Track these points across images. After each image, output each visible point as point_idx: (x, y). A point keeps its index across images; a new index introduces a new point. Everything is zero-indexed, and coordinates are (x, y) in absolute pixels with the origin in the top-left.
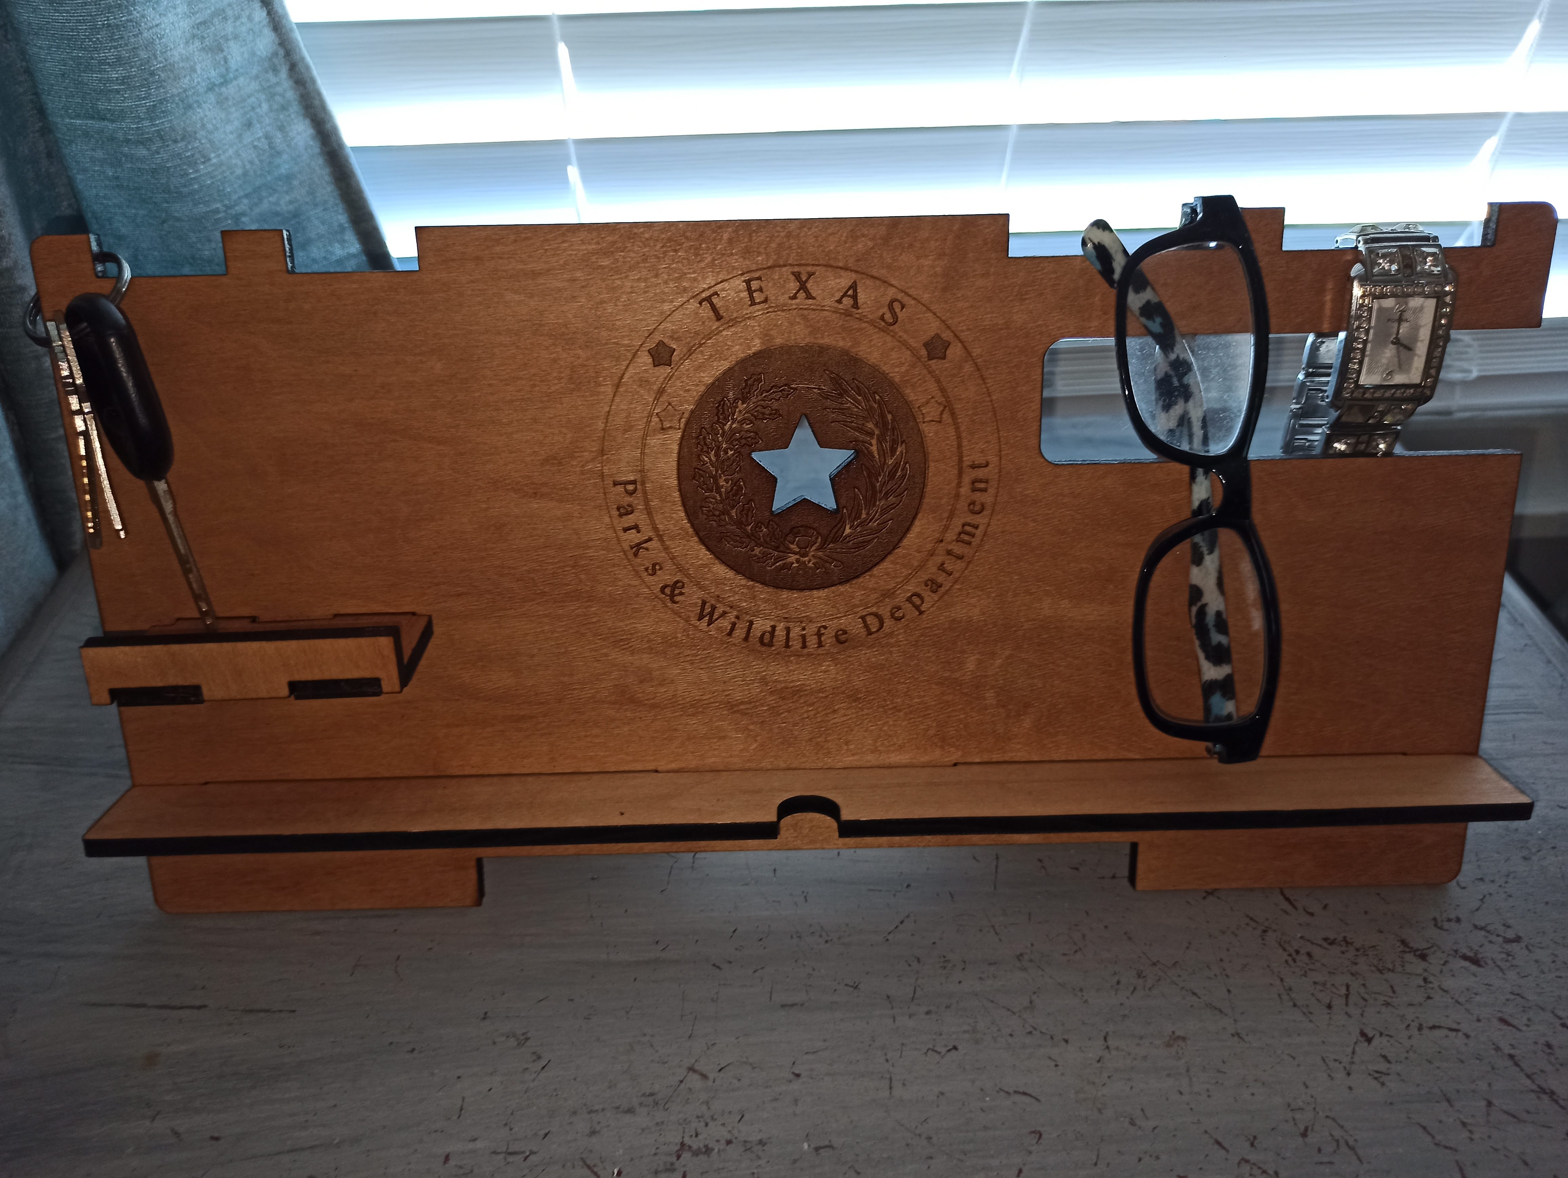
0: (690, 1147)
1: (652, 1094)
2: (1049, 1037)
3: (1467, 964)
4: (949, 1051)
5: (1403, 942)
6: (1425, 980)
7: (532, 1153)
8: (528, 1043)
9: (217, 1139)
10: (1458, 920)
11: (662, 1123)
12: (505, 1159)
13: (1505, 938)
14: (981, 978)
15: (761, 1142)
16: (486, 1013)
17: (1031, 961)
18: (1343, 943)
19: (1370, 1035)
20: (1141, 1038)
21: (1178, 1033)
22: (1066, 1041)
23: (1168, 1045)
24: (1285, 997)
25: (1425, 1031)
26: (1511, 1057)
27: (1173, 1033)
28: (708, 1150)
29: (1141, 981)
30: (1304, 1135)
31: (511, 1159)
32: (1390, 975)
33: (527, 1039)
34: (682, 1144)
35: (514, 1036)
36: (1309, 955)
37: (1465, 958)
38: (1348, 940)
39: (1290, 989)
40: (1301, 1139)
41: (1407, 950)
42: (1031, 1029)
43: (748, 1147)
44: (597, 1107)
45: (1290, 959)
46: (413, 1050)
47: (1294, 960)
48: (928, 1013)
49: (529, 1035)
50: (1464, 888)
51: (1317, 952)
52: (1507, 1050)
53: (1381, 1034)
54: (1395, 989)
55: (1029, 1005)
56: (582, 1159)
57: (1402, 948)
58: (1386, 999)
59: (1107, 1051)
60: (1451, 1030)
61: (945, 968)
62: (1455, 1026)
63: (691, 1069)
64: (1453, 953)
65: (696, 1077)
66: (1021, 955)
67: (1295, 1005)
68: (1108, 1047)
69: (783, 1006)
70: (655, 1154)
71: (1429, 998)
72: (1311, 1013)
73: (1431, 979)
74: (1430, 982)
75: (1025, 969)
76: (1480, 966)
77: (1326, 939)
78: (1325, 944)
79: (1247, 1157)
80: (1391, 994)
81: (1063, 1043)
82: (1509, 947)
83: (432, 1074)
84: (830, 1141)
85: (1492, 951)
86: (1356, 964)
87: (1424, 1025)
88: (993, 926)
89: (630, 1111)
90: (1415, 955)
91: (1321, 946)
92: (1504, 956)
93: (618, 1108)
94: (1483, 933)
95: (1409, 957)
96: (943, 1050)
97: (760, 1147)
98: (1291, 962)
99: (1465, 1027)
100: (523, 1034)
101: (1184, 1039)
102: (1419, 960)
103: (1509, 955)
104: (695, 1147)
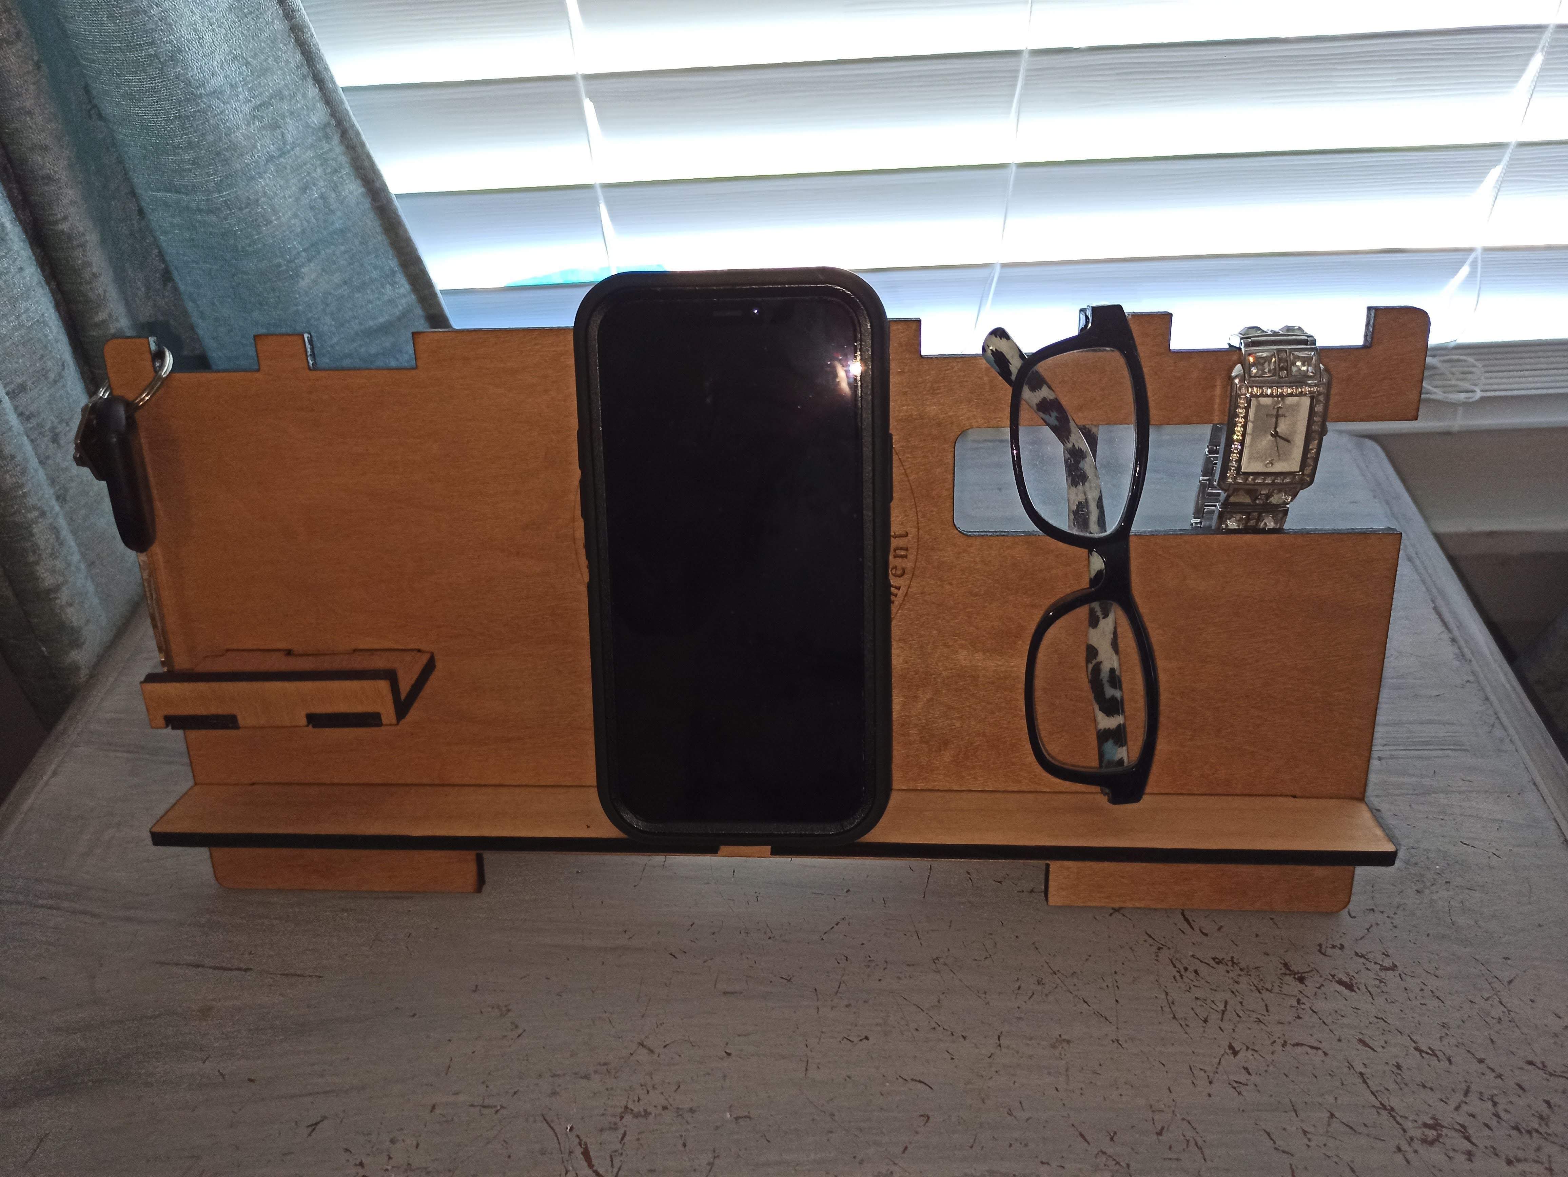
0: (632, 1110)
1: (606, 1064)
2: (950, 1033)
3: (1341, 989)
4: (861, 1040)
5: (1286, 965)
6: (1299, 1001)
7: (502, 1107)
8: (510, 1014)
9: (252, 1081)
10: (1342, 947)
11: (612, 1089)
12: (480, 1110)
13: (1381, 966)
14: (899, 978)
15: (691, 1110)
16: (477, 986)
17: (945, 964)
18: (1230, 963)
19: (1237, 1049)
20: (1031, 1039)
21: (1063, 1037)
22: (964, 1038)
23: (1053, 1046)
24: (1167, 1009)
25: (1289, 1048)
26: (1362, 1074)
27: (1060, 1036)
28: (646, 1114)
29: (1040, 987)
30: (1159, 1134)
31: (485, 1111)
32: (1266, 995)
33: (509, 1011)
34: (626, 1107)
35: (498, 1007)
36: (1196, 972)
37: (1340, 982)
38: (1235, 961)
39: (1173, 1003)
40: (1155, 1137)
41: (1288, 972)
42: (934, 1025)
43: (680, 1113)
44: (559, 1072)
45: (1177, 975)
46: (415, 1015)
47: (1181, 977)
48: (847, 1006)
49: (510, 1007)
50: (1355, 917)
51: (1203, 969)
52: (1360, 1068)
53: (1248, 1048)
54: (1269, 1008)
55: (937, 1003)
56: (543, 1115)
57: (1284, 970)
58: (1259, 1016)
59: (999, 1048)
60: (1312, 1047)
61: (869, 966)
62: (1316, 1044)
63: (641, 1044)
64: (1331, 978)
65: (645, 1051)
66: (937, 958)
67: (1174, 1017)
68: (1000, 1046)
69: (725, 993)
70: (603, 1115)
71: (1299, 1017)
72: (1187, 1025)
73: (1304, 1000)
74: (1303, 1003)
75: (938, 972)
76: (1353, 991)
77: (1214, 959)
78: (1212, 963)
79: (1104, 1150)
80: (1265, 1013)
81: (962, 1039)
82: (1382, 974)
83: (428, 1037)
84: (749, 1112)
85: (1367, 978)
86: (1237, 983)
87: (1289, 1042)
88: (917, 932)
89: (587, 1077)
90: (1295, 978)
91: (1209, 964)
92: (1377, 982)
93: (576, 1074)
94: (1362, 960)
95: (1289, 979)
96: (856, 1039)
97: (690, 1114)
98: (1178, 978)
99: (1325, 1046)
100: (506, 1006)
101: (1068, 1042)
102: (1298, 983)
103: (1381, 982)
104: (636, 1110)
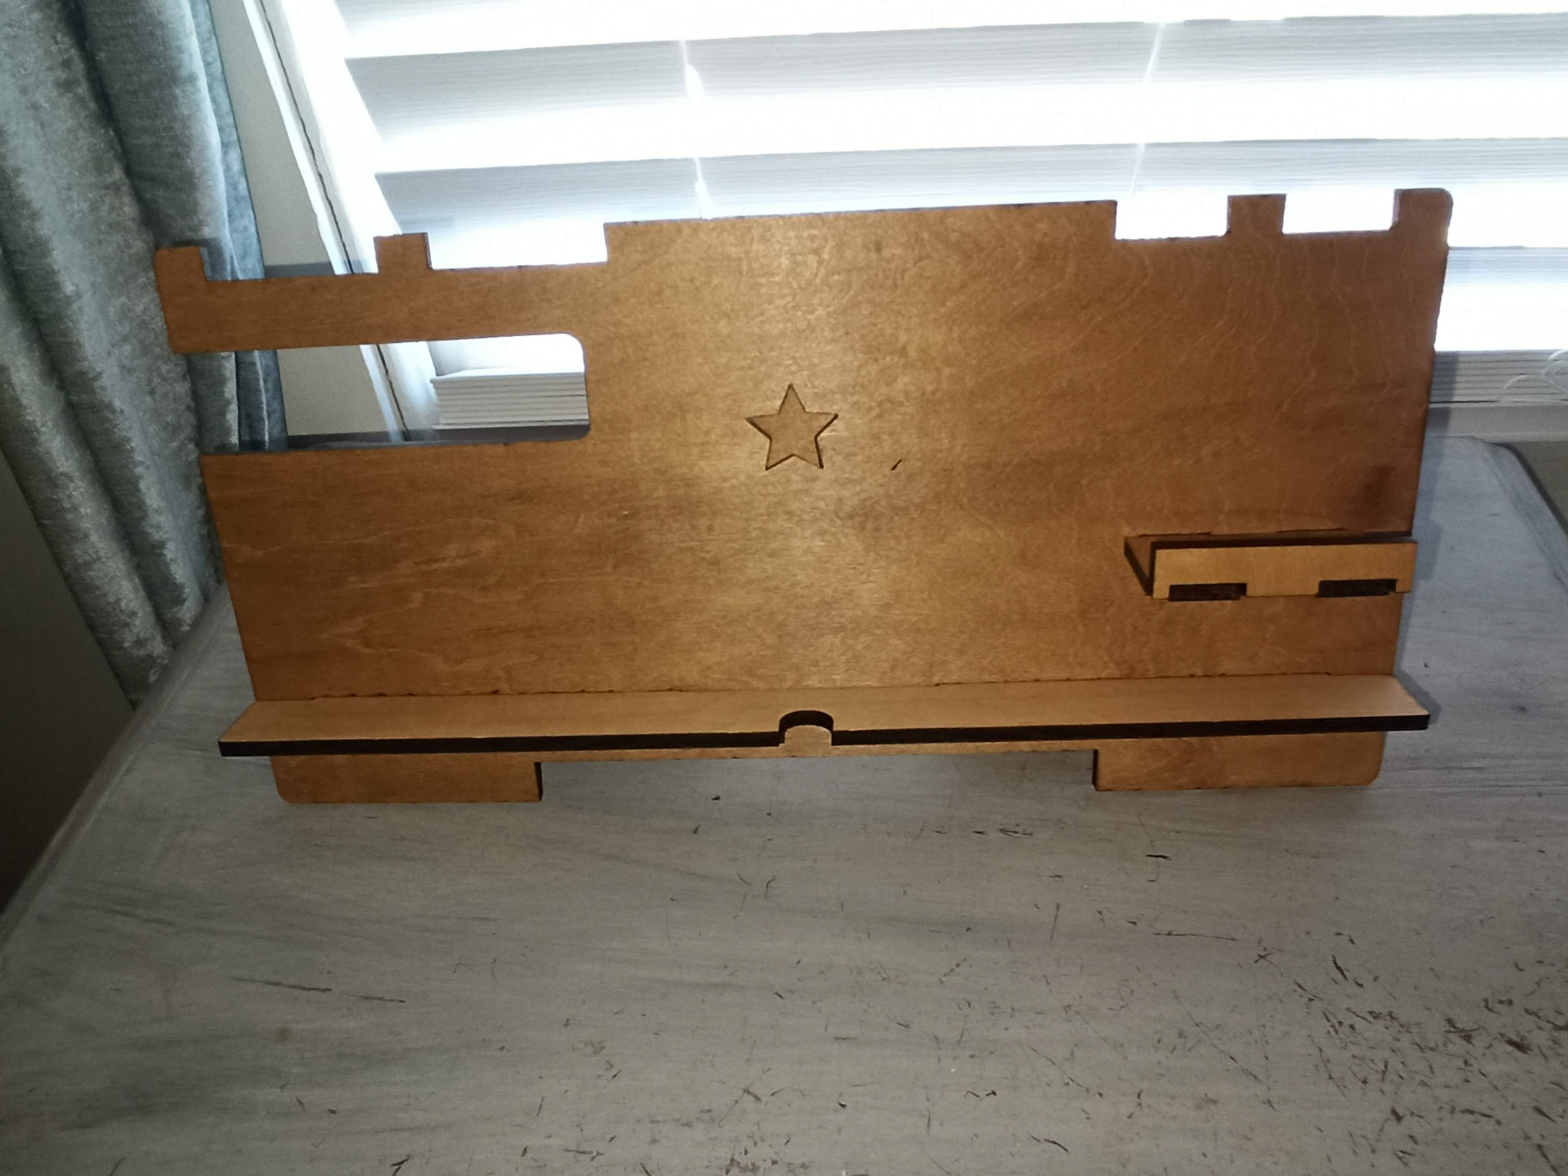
0: (739, 1163)
1: (709, 1111)
2: (1084, 1089)
3: (1510, 1048)
4: (988, 1095)
5: (1450, 1021)
6: (1466, 1063)
7: (599, 1154)
8: (604, 1052)
9: (333, 1112)
10: (1510, 1002)
11: (716, 1138)
12: (575, 1157)
13: (1555, 1025)
14: (1027, 1027)
15: (803, 1166)
16: (568, 1020)
17: (1078, 1013)
18: (1388, 1018)
19: (1401, 1114)
20: (1173, 1098)
21: (1210, 1096)
22: (1101, 1095)
23: (1199, 1107)
24: (1322, 1068)
25: (1458, 1115)
26: (1540, 1147)
27: (1206, 1095)
28: (755, 1168)
29: (1182, 1040)
31: (581, 1157)
32: (1430, 1054)
33: (602, 1048)
34: (732, 1160)
35: (592, 1044)
36: (1352, 1027)
37: (1511, 1043)
38: (1393, 1015)
39: (1328, 1061)
41: (1453, 1030)
42: (1068, 1080)
43: (791, 1169)
44: (659, 1118)
45: (1331, 1030)
46: (502, 1048)
47: (1336, 1031)
48: (972, 1056)
49: (605, 1044)
51: (1360, 1024)
52: (1537, 1140)
53: (1412, 1114)
54: (1434, 1069)
55: (1070, 1056)
56: (642, 1165)
57: (1448, 1028)
58: (1424, 1078)
59: (1139, 1107)
60: (1484, 1115)
61: (993, 1014)
62: (1488, 1112)
63: (747, 1091)
64: (1499, 1037)
65: (751, 1098)
66: (1069, 1006)
67: (1330, 1078)
69: (837, 1039)
70: (708, 1167)
71: (1467, 1081)
72: (1345, 1086)
73: (1472, 1061)
74: (1471, 1065)
75: (1069, 1021)
76: (1524, 1052)
77: (1371, 1013)
78: (1370, 1018)
80: (1428, 1073)
81: (1098, 1097)
82: (1556, 1034)
83: (518, 1072)
84: (867, 1171)
85: (1539, 1038)
86: (1398, 1040)
87: (1457, 1109)
88: (1045, 976)
89: (688, 1124)
90: (1461, 1037)
91: (1365, 1019)
92: (1550, 1043)
93: (677, 1120)
94: (1533, 1018)
95: (1454, 1037)
96: (982, 1094)
97: (802, 1170)
98: (1333, 1033)
99: (1498, 1114)
100: (600, 1043)
101: (1215, 1102)
102: (1464, 1042)
103: (1555, 1043)
104: (742, 1164)
